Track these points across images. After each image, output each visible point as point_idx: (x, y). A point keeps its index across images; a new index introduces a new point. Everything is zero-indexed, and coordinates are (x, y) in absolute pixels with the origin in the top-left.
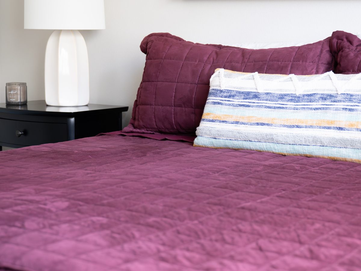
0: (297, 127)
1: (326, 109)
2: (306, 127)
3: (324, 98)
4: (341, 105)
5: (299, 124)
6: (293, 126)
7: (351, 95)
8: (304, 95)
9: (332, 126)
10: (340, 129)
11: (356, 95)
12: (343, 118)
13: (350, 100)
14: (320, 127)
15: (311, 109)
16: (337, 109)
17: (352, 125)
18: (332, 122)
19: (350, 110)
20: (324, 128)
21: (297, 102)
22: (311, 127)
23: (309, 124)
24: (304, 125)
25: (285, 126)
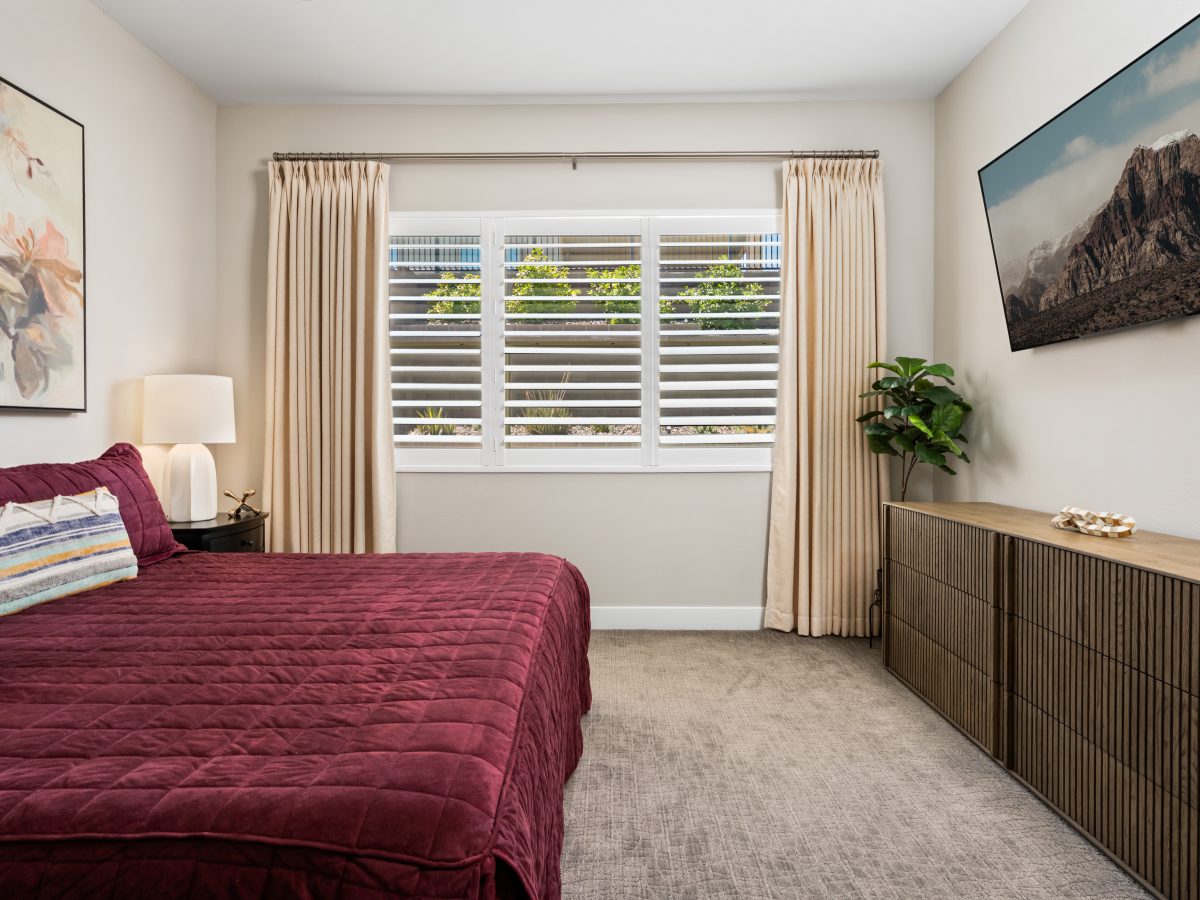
0: (31, 572)
1: (49, 543)
2: (40, 569)
3: (38, 531)
4: (65, 534)
5: (32, 568)
6: (25, 573)
7: (68, 522)
8: (10, 535)
9: (68, 558)
10: (78, 559)
11: (75, 520)
12: (75, 547)
13: (71, 528)
14: (55, 564)
15: (32, 548)
16: (62, 540)
17: (88, 551)
18: (67, 554)
19: (79, 537)
20: (60, 563)
21: (9, 544)
22: (46, 567)
23: (41, 565)
24: (36, 567)
25: (14, 576)
